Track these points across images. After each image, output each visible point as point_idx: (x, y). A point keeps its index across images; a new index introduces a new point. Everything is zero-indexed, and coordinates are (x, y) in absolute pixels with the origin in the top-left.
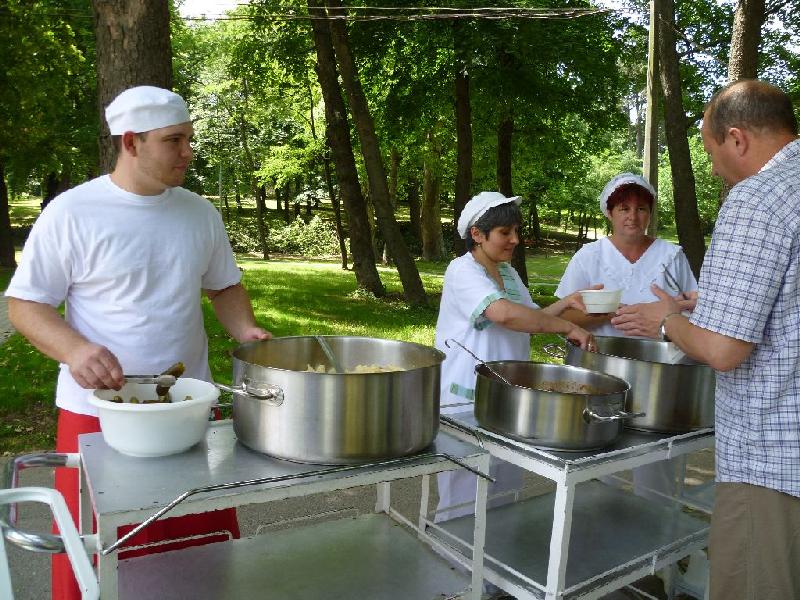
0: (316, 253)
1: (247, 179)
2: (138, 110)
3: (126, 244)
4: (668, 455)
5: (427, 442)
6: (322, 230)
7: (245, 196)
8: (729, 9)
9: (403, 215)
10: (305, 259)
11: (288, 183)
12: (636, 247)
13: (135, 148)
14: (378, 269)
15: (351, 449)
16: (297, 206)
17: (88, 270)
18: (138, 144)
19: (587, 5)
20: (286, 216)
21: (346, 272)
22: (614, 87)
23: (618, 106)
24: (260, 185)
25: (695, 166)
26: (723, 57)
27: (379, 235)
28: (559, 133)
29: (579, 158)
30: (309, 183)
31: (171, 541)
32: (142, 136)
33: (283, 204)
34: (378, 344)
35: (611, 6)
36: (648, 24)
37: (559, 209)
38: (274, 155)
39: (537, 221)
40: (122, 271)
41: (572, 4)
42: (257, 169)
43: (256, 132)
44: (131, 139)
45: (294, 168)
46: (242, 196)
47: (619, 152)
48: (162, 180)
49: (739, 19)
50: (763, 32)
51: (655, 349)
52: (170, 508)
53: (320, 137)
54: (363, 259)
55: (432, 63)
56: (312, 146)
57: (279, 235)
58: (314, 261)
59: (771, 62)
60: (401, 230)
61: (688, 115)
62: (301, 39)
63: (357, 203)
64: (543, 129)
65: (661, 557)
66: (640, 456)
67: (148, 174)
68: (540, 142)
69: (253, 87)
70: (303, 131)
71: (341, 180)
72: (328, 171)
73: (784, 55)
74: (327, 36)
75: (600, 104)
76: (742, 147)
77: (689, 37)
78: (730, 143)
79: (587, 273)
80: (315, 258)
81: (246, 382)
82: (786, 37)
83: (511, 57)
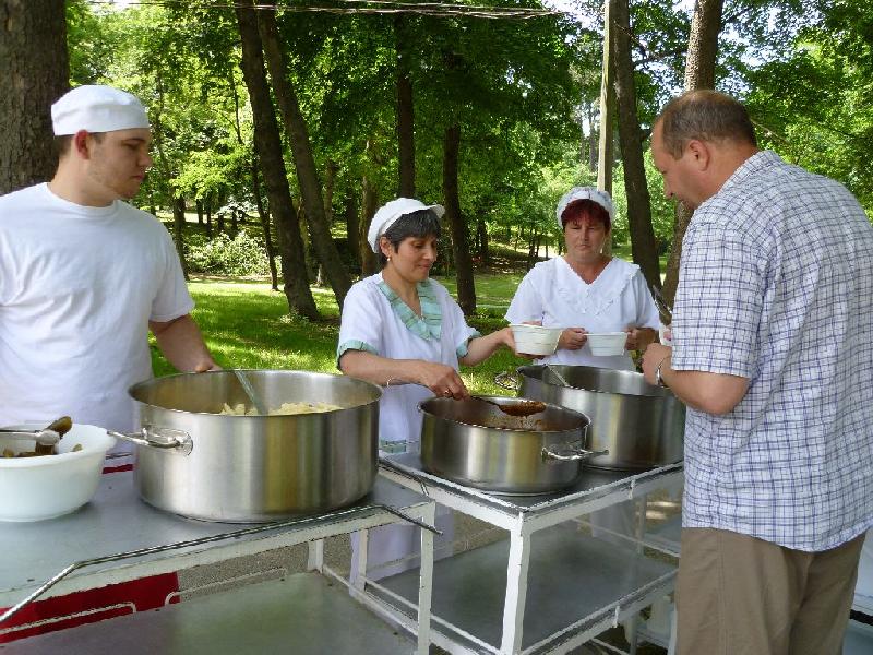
0: (244, 272)
1: (163, 188)
2: (95, 108)
3: (67, 262)
4: (630, 496)
5: (365, 491)
6: (250, 247)
7: (161, 208)
8: (685, 16)
9: (340, 231)
10: (231, 280)
11: (210, 194)
12: (591, 267)
13: (87, 150)
14: (312, 290)
15: (274, 505)
16: (221, 220)
17: (21, 289)
18: (92, 146)
19: (539, 6)
20: (208, 231)
21: (276, 294)
22: (567, 96)
23: (571, 116)
24: (177, 195)
25: (650, 181)
26: (678, 66)
27: (313, 252)
28: (508, 143)
29: (531, 170)
30: (235, 193)
31: (61, 619)
32: (97, 136)
33: (205, 217)
34: (308, 378)
35: (563, 9)
36: (602, 29)
37: (508, 225)
38: (194, 162)
39: (485, 238)
40: (64, 291)
41: (523, 4)
42: (174, 177)
43: (172, 135)
44: (84, 139)
45: (217, 176)
46: (157, 208)
47: (571, 166)
48: (116, 189)
49: (695, 26)
50: (719, 42)
51: (614, 378)
52: (50, 587)
53: (247, 143)
54: (296, 280)
55: (370, 63)
56: (238, 153)
57: (201, 252)
58: (241, 281)
59: (725, 73)
60: (338, 247)
61: (643, 127)
62: (225, 32)
63: (288, 217)
64: (492, 140)
65: (623, 607)
66: (601, 498)
67: (100, 181)
68: (490, 153)
69: (169, 83)
70: (227, 135)
71: (270, 190)
72: (256, 180)
73: (740, 67)
74: (254, 28)
75: (552, 113)
76: (703, 161)
77: (644, 44)
78: (689, 156)
79: (540, 295)
80: (241, 278)
81: (148, 428)
82: (741, 49)
83: (459, 60)
